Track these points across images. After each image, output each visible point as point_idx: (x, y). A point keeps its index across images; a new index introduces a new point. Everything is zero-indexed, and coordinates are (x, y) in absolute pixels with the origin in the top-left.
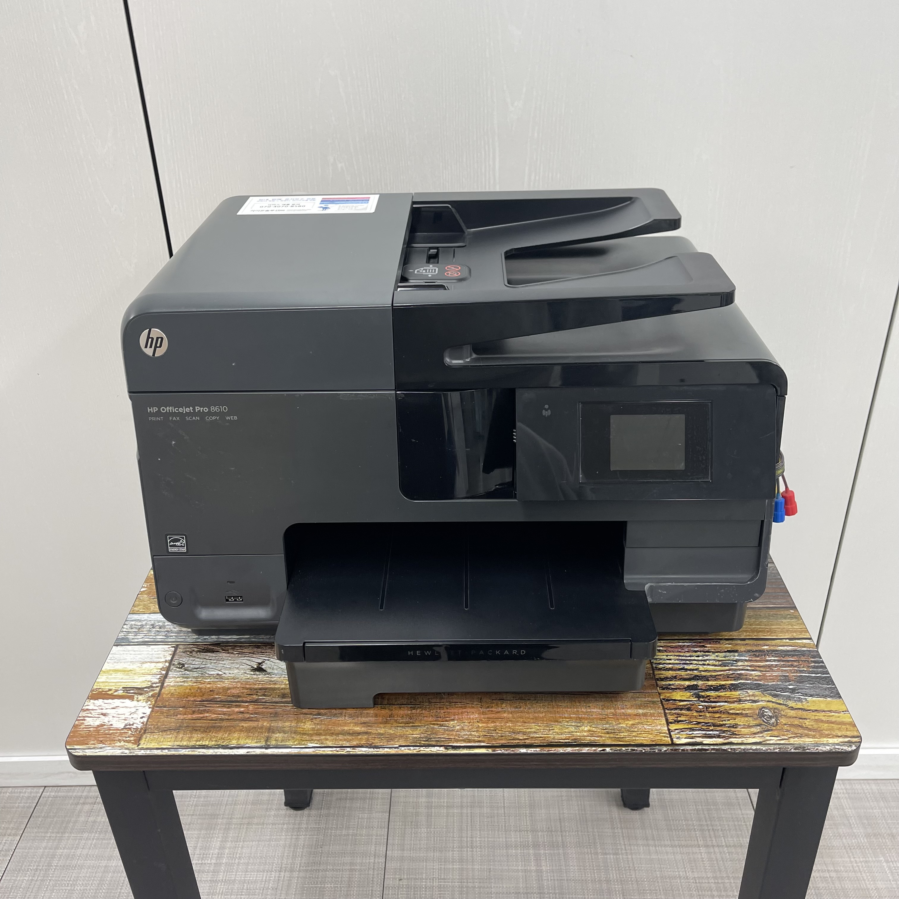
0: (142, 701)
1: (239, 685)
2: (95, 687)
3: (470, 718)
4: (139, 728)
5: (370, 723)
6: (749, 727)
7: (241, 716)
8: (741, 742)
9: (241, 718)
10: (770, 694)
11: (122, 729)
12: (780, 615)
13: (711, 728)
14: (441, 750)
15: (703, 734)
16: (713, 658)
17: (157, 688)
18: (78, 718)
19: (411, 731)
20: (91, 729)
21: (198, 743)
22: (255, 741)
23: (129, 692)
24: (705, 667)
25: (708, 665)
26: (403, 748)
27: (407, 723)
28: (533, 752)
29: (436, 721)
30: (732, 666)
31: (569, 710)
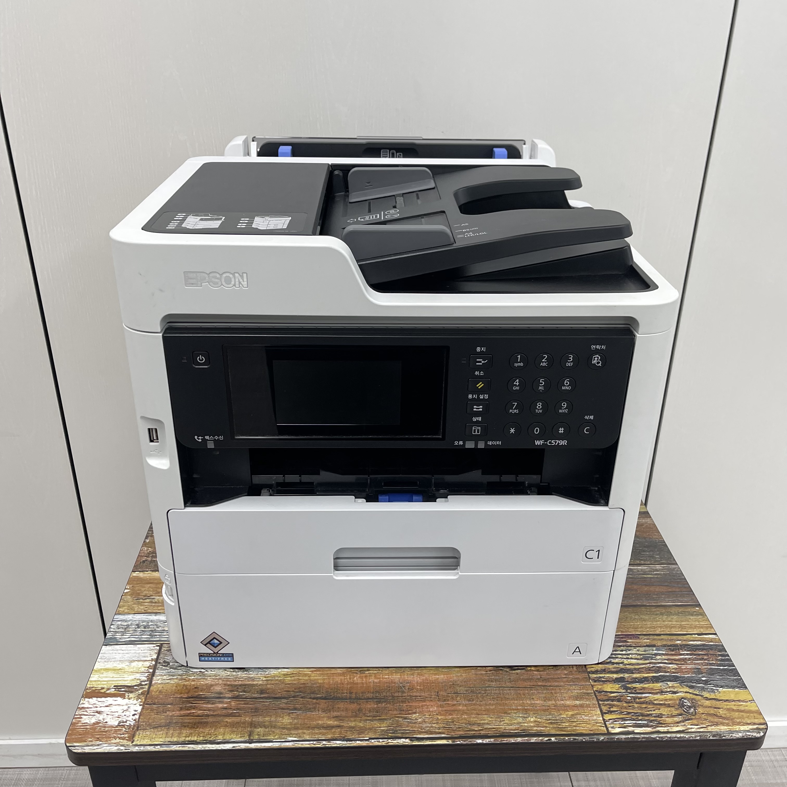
0: (133, 699)
1: (220, 682)
2: (88, 686)
3: (430, 711)
4: (132, 725)
5: (341, 717)
6: (673, 716)
7: (224, 711)
8: (666, 731)
9: (225, 713)
10: (687, 686)
11: (117, 727)
12: (687, 612)
13: (640, 718)
14: (407, 742)
15: (634, 724)
16: (635, 652)
17: (146, 686)
18: (75, 716)
19: (378, 724)
20: (88, 727)
21: (187, 739)
22: (240, 736)
23: (120, 690)
24: (629, 660)
25: (631, 658)
26: (373, 741)
27: (375, 717)
28: (487, 742)
29: (400, 714)
30: (652, 659)
31: (516, 702)
